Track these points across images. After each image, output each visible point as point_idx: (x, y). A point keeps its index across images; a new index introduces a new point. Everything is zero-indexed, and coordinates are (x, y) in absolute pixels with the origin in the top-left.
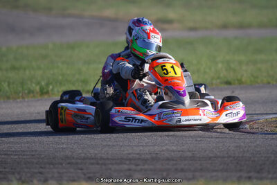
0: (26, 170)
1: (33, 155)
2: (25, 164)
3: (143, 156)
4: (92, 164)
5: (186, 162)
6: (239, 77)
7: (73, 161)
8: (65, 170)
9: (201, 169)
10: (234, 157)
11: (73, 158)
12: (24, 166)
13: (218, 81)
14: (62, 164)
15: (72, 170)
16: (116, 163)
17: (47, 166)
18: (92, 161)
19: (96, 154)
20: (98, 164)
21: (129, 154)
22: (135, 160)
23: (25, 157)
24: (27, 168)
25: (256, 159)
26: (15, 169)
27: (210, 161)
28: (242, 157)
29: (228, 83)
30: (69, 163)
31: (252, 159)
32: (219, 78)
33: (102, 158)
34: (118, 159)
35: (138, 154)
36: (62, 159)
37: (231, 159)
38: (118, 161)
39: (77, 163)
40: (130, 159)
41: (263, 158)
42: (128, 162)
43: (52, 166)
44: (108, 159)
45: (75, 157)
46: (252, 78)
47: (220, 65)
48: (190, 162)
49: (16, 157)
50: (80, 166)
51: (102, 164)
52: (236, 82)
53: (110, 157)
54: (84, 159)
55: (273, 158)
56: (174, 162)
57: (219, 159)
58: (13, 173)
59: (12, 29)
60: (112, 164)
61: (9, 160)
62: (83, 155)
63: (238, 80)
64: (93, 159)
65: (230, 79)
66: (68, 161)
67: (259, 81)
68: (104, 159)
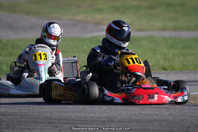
0: (17, 127)
1: (23, 116)
2: (17, 122)
3: (102, 119)
4: (65, 123)
5: (133, 124)
6: (173, 65)
7: (51, 121)
8: (45, 128)
9: (144, 130)
10: (168, 121)
11: (52, 119)
12: (16, 123)
13: (157, 67)
14: (43, 123)
15: (51, 127)
16: (82, 123)
17: (33, 124)
18: (65, 121)
19: (68, 117)
20: (69, 124)
21: (92, 117)
22: (96, 121)
23: (17, 117)
24: (18, 125)
25: (184, 123)
26: (9, 126)
27: (151, 124)
28: (174, 121)
29: (165, 69)
30: (49, 123)
31: (181, 123)
32: (158, 65)
33: (72, 120)
34: (84, 120)
35: (99, 117)
36: (44, 120)
37: (165, 123)
38: (84, 122)
39: (54, 123)
40: (93, 121)
41: (188, 123)
42: (91, 122)
43: (36, 124)
44: (76, 120)
45: (53, 118)
46: (182, 66)
47: (159, 56)
48: (136, 124)
49: (11, 117)
50: (56, 125)
51: (72, 124)
52: (170, 68)
53: (78, 119)
54: (59, 119)
55: (196, 123)
56: (125, 124)
57: (158, 123)
58: (8, 129)
59: (11, 27)
60: (80, 124)
61: (5, 119)
62: (59, 117)
63: (172, 67)
64: (66, 120)
65: (166, 66)
66: (48, 121)
67: (187, 68)
68: (74, 120)
